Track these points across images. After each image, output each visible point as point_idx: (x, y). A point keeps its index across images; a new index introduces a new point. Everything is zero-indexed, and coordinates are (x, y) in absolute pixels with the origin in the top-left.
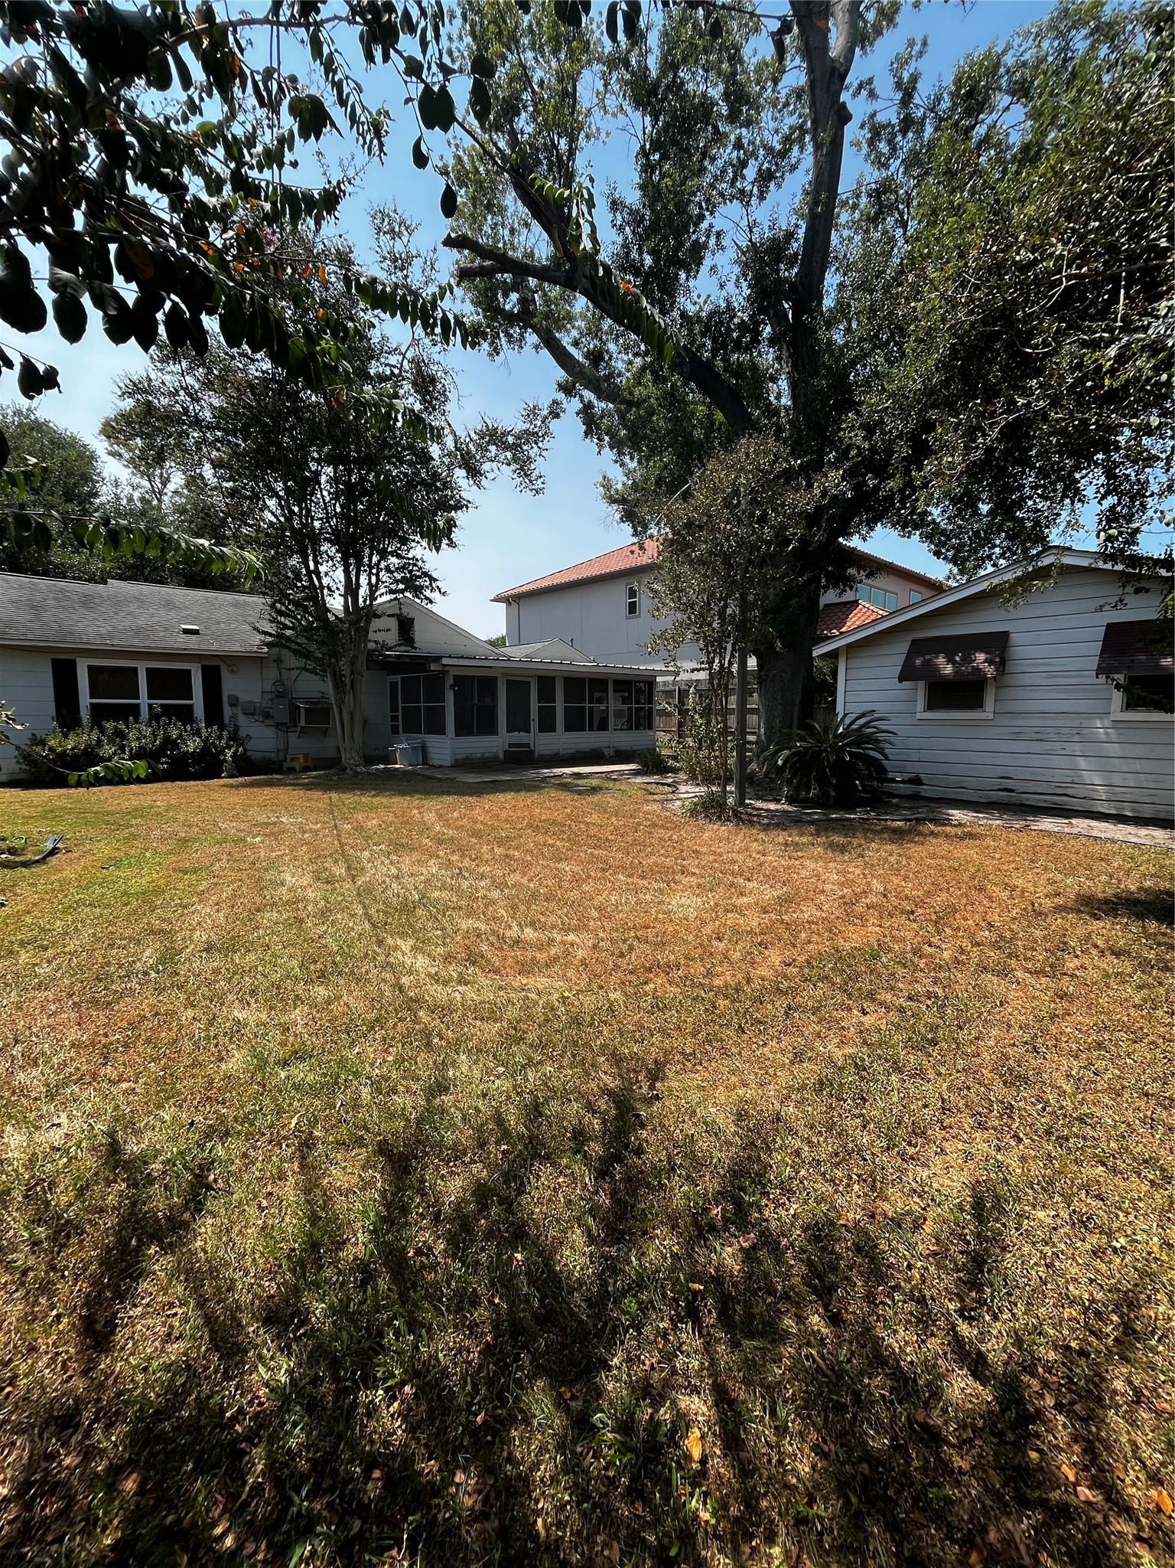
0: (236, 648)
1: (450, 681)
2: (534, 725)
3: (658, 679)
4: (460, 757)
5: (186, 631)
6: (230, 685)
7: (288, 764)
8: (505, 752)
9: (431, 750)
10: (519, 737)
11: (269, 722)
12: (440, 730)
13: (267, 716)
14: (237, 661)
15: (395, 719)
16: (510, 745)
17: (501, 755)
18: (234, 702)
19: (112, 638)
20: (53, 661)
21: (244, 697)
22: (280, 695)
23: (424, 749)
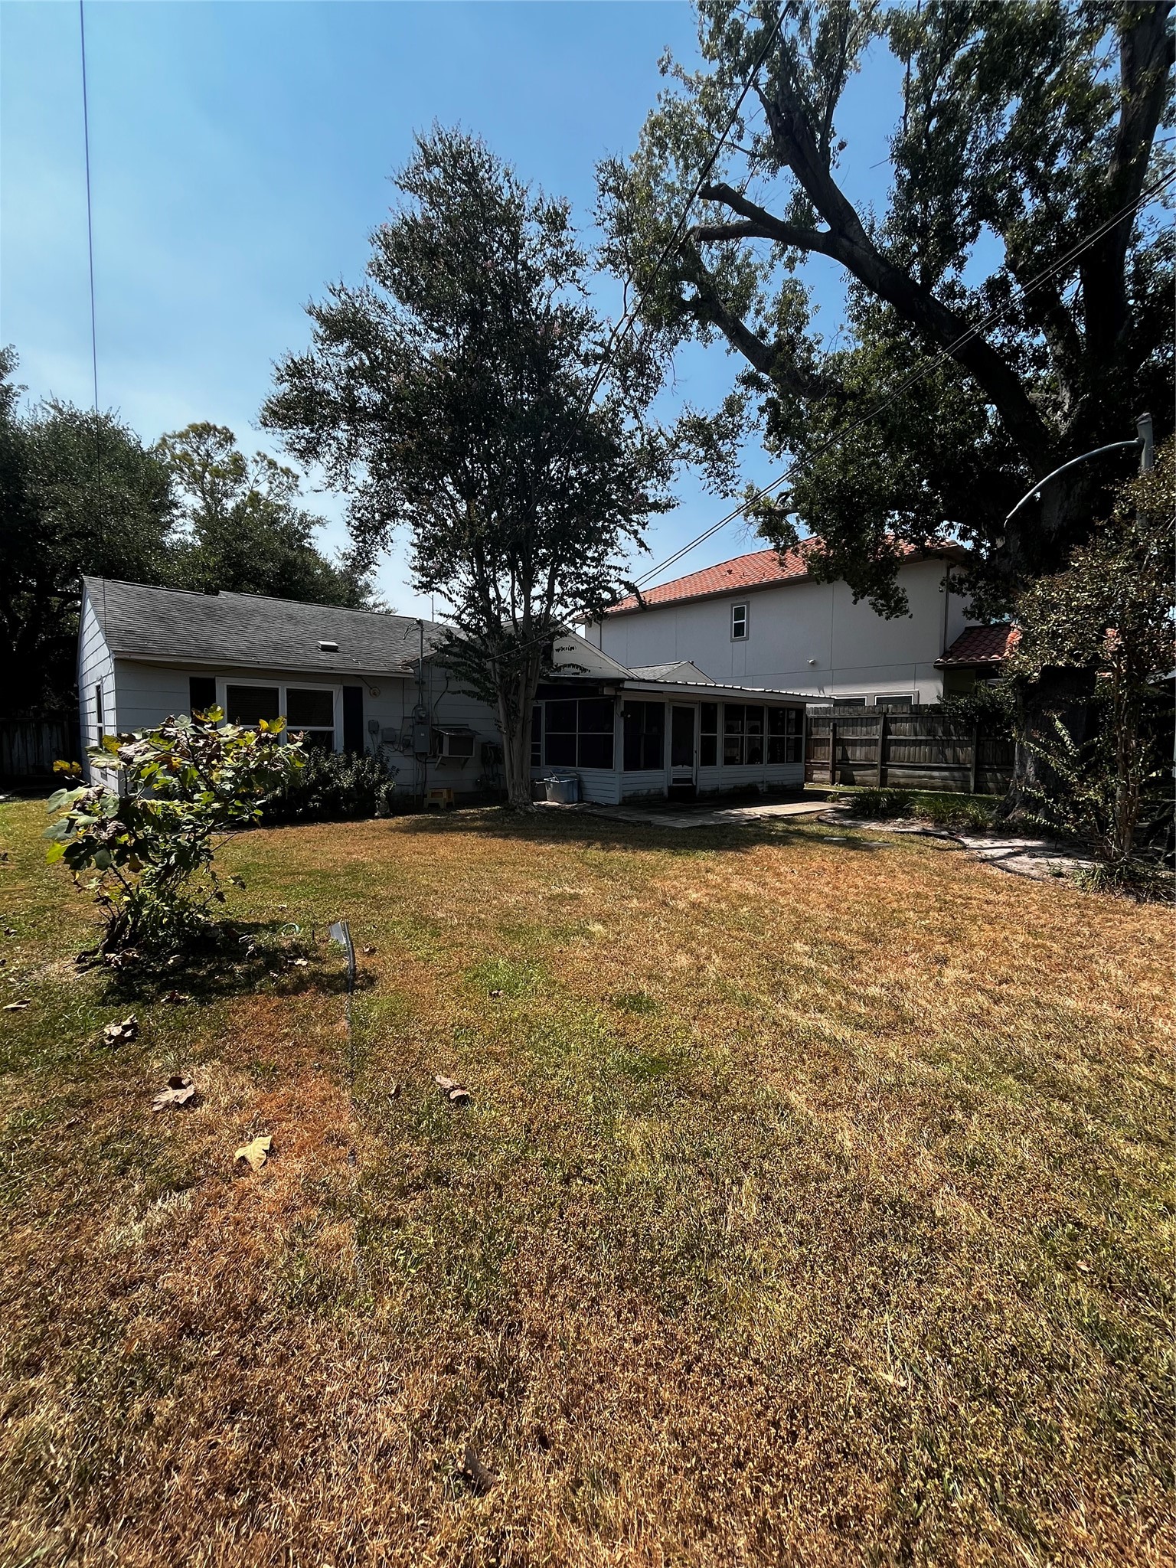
0: (380, 667)
1: (620, 708)
2: (697, 757)
3: (808, 706)
4: (627, 794)
5: (325, 648)
6: (372, 708)
7: (429, 800)
8: (670, 788)
9: (587, 785)
10: (683, 771)
11: (409, 752)
12: (606, 762)
13: (407, 745)
14: (380, 682)
15: (536, 748)
16: (675, 781)
17: (666, 791)
18: (375, 729)
19: (254, 654)
20: (193, 681)
21: (384, 724)
22: (422, 721)
23: (580, 786)
